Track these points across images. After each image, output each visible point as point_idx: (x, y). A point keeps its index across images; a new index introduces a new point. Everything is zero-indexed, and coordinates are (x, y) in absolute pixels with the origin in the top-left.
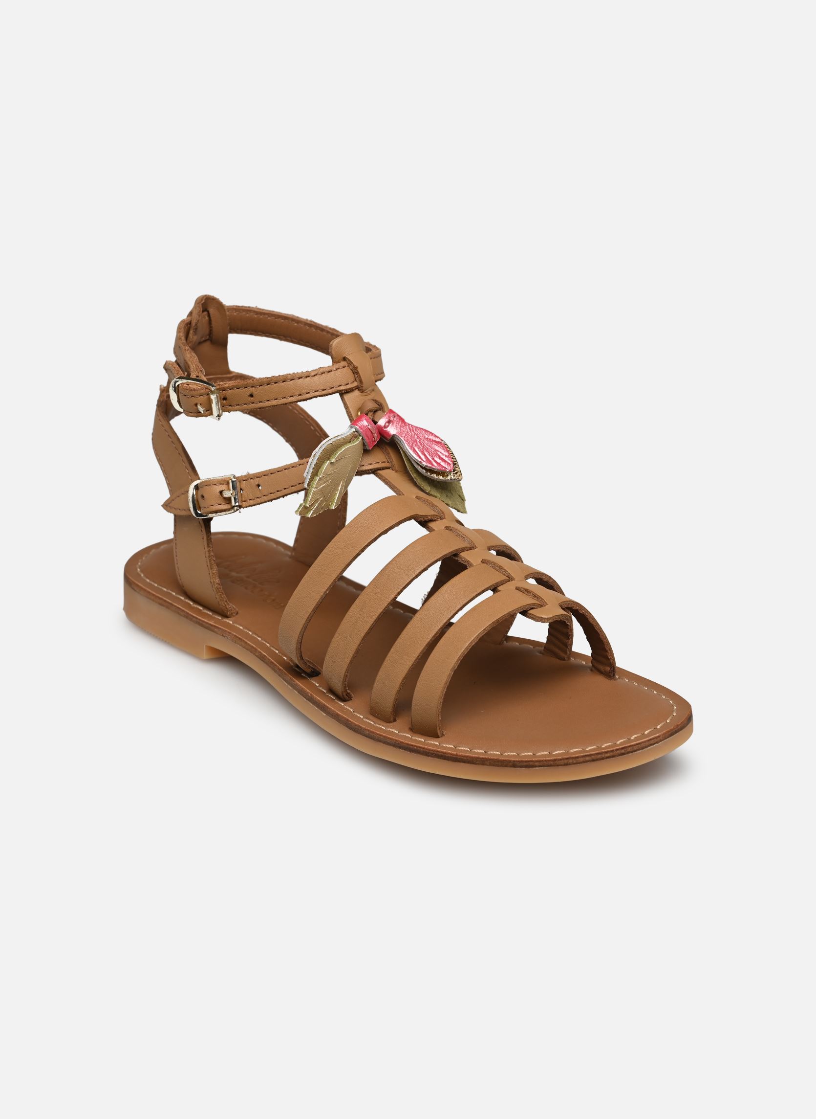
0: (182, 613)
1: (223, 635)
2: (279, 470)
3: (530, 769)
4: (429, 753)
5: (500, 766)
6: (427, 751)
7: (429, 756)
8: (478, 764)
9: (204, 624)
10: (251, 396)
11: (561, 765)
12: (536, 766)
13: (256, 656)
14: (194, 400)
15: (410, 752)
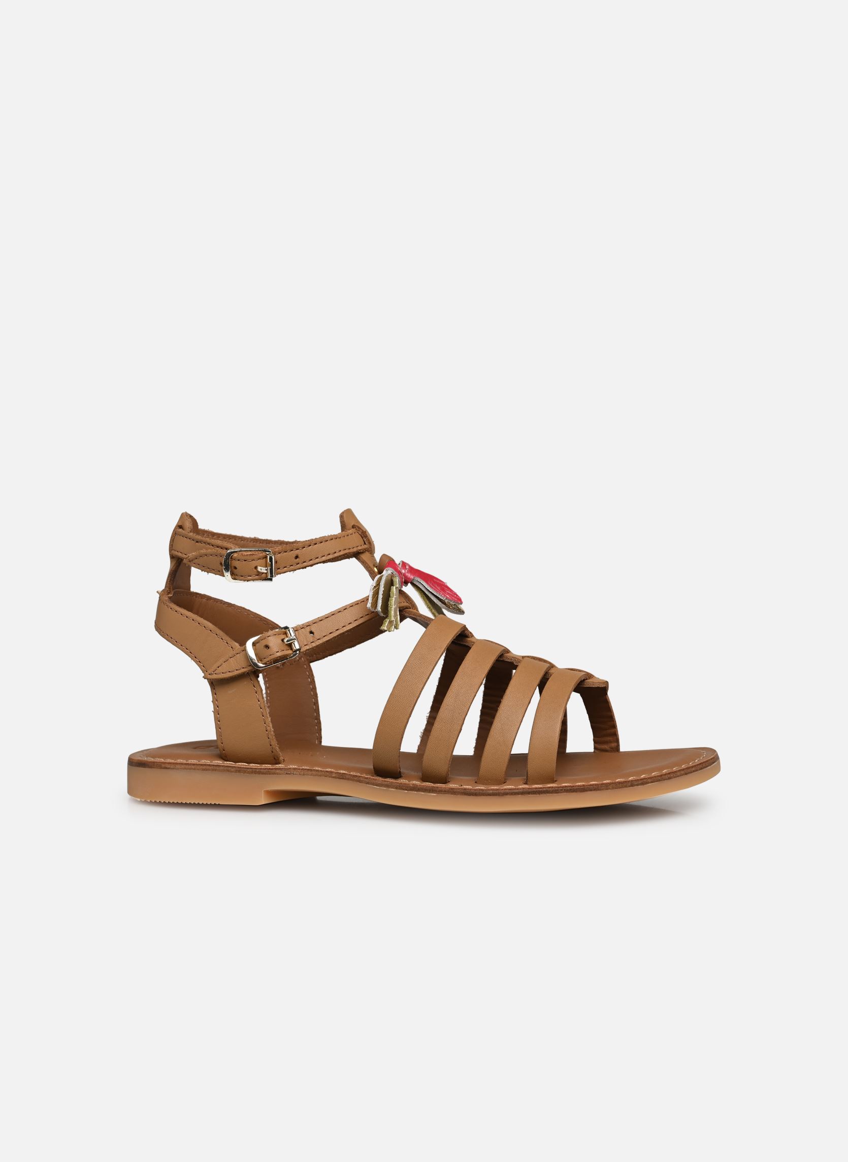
0: (232, 770)
1: (287, 774)
2: (326, 617)
3: (645, 785)
4: (558, 790)
5: (621, 788)
6: (556, 789)
7: (558, 793)
8: (603, 789)
9: (262, 770)
10: (297, 557)
11: (666, 779)
12: (649, 783)
13: (333, 777)
14: (254, 563)
15: (539, 794)
